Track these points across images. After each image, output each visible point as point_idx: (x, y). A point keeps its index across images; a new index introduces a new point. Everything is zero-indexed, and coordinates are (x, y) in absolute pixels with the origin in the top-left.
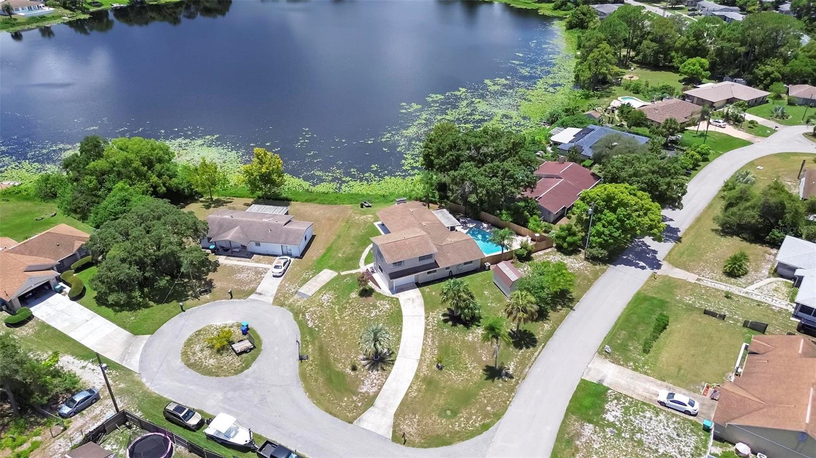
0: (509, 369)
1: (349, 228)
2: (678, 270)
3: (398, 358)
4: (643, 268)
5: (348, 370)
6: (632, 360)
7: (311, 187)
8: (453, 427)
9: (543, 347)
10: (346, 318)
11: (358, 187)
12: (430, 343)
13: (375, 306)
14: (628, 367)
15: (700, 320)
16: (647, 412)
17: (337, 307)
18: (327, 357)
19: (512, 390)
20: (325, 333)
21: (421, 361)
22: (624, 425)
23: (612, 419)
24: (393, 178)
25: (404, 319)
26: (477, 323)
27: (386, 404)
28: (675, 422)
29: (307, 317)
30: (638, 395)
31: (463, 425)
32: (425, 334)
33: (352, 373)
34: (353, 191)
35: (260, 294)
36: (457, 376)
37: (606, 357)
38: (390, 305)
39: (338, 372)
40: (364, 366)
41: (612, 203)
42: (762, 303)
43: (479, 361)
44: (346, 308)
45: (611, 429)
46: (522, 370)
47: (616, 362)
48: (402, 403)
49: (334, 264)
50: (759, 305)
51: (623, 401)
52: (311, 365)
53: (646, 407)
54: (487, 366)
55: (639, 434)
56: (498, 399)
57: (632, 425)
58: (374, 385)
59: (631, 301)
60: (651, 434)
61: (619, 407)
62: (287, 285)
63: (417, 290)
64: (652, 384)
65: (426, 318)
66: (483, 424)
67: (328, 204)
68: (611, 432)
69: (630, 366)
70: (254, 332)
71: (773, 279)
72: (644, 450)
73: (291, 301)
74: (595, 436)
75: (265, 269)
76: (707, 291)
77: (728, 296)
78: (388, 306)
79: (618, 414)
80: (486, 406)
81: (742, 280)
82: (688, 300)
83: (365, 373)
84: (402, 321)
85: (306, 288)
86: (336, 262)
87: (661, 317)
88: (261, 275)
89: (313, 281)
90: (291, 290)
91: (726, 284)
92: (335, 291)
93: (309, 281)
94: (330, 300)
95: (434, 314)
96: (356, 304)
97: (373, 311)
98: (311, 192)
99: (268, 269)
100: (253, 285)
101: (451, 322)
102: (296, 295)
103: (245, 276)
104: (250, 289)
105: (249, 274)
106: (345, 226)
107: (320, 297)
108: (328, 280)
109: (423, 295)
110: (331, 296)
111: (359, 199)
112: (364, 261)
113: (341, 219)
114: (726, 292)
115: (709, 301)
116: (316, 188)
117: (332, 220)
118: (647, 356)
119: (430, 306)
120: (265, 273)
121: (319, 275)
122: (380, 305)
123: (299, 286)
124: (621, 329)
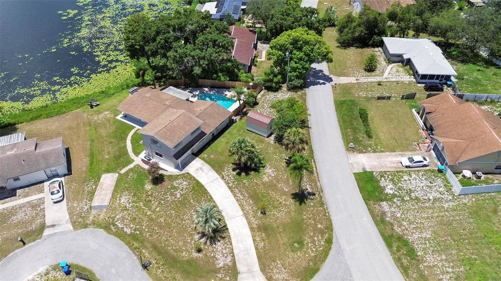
0: (307, 189)
1: (96, 129)
2: (342, 78)
3: (227, 222)
4: (324, 84)
5: (195, 255)
6: (368, 146)
7: (25, 106)
8: (310, 256)
9: (315, 162)
10: (158, 209)
11: (72, 92)
12: (241, 197)
13: (175, 188)
14: (369, 152)
15: (379, 104)
16: (404, 177)
17: (141, 204)
18: (167, 253)
19: (322, 204)
20: (148, 232)
21: (246, 215)
22: (400, 192)
23: (391, 192)
24: (98, 75)
25: (207, 187)
26: (261, 165)
27: (248, 265)
28: (422, 175)
29: (120, 225)
30: (390, 168)
31: (314, 250)
32: (232, 191)
33: (200, 255)
34: (71, 97)
35: (53, 226)
36: (279, 213)
37: (354, 152)
38: (186, 181)
39: (187, 261)
40: (205, 243)
41: (298, 44)
42: (398, 81)
43: (284, 193)
44: (150, 201)
45: (396, 198)
46: (316, 185)
47: (361, 152)
48: (260, 258)
49: (107, 167)
50: (398, 83)
51: (387, 176)
52: (159, 268)
53: (401, 174)
54: (292, 194)
55: (412, 193)
56: (319, 216)
57: (404, 189)
58: (226, 255)
59: (336, 108)
60: (418, 190)
61: (388, 181)
62: (75, 205)
63: (197, 159)
64: (391, 157)
65: (223, 178)
66: (326, 240)
67: (57, 115)
68: (398, 200)
69: (370, 151)
70: (77, 267)
71: (391, 66)
72: (423, 202)
73: (91, 218)
74: (392, 208)
75: (40, 199)
76: (367, 85)
77: (379, 84)
78: (185, 183)
79: (391, 186)
80: (317, 225)
81: (377, 72)
82: (363, 94)
83: (211, 249)
84: (206, 190)
85: (98, 199)
86: (108, 165)
87: (362, 111)
88: (39, 207)
89: (99, 190)
90: (84, 208)
91: (372, 77)
92: (128, 190)
93: (96, 192)
94: (130, 201)
95: (225, 172)
96: (157, 193)
97: (176, 192)
98: (30, 110)
99: (44, 198)
100: (38, 221)
101: (243, 173)
102: (93, 210)
103: (23, 216)
104: (38, 226)
105: (26, 211)
106: (90, 130)
107: (118, 202)
108: (114, 183)
109: (206, 161)
110: (128, 197)
111: (83, 101)
112: (133, 153)
113: (82, 124)
114: (376, 82)
115: (373, 91)
116: (31, 105)
117: (73, 128)
118: (373, 140)
119: (218, 167)
120: (42, 203)
121: (102, 183)
122: (178, 185)
123: (89, 201)
124: (346, 129)
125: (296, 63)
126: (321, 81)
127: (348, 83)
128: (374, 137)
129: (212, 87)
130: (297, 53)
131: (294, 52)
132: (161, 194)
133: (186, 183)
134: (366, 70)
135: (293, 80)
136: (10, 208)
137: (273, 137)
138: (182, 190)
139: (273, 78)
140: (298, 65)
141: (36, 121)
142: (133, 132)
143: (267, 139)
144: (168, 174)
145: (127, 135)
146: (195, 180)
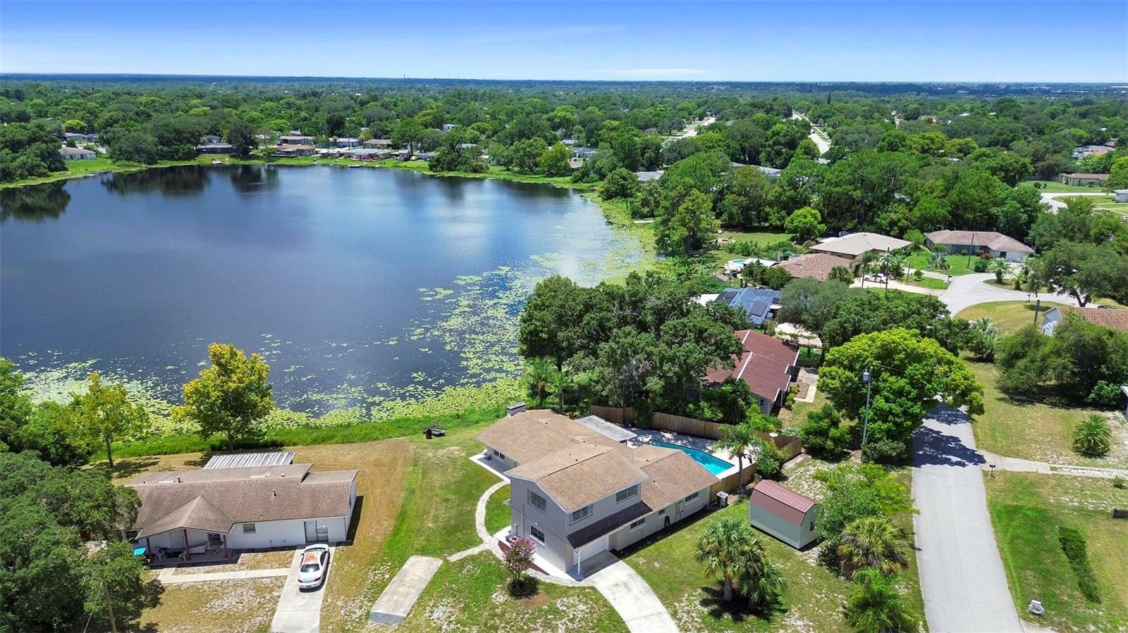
1: (424, 473)
2: (1011, 460)
4: (964, 465)
7: (312, 420)
11: (401, 410)
13: (558, 613)
24: (458, 388)
25: (632, 625)
26: (777, 606)
34: (396, 416)
37: (1042, 625)
38: (585, 603)
49: (424, 543)
59: (992, 517)
62: (340, 603)
63: (621, 563)
65: (674, 615)
67: (361, 440)
75: (277, 578)
76: (1082, 483)
77: (1119, 485)
78: (582, 607)
82: (1070, 500)
84: (628, 632)
85: (389, 601)
86: (428, 540)
87: (1067, 534)
88: (270, 592)
89: (396, 585)
90: (355, 613)
91: (1097, 469)
92: (455, 596)
93: (388, 587)
94: (453, 618)
95: (683, 604)
96: (515, 615)
97: (558, 622)
98: (317, 428)
99: (285, 579)
100: (258, 619)
101: (727, 614)
102: (370, 622)
103: (234, 603)
104: (255, 628)
105: (242, 595)
106: (414, 472)
107: (427, 615)
108: (430, 577)
109: (641, 573)
110: (451, 610)
111: (416, 426)
112: (484, 528)
113: (400, 462)
114: (1110, 480)
115: (1101, 498)
116: (322, 420)
117: (383, 465)
118: (1103, 606)
119: (667, 590)
120: (279, 587)
121: (405, 571)
122: (565, 608)
123: (369, 601)
124: (1021, 568)
125: (887, 400)
126: (954, 459)
127: (1029, 473)
128: (1106, 602)
129: (682, 433)
130: (892, 379)
131: (885, 375)
132: (522, 619)
133: (584, 608)
134: (1077, 450)
135: (880, 439)
136: (217, 583)
137: (815, 552)
138: (572, 621)
139: (828, 429)
140: (893, 405)
141: (322, 445)
142: (496, 487)
143: (800, 553)
144: (548, 581)
145: (483, 492)
146: (607, 607)
